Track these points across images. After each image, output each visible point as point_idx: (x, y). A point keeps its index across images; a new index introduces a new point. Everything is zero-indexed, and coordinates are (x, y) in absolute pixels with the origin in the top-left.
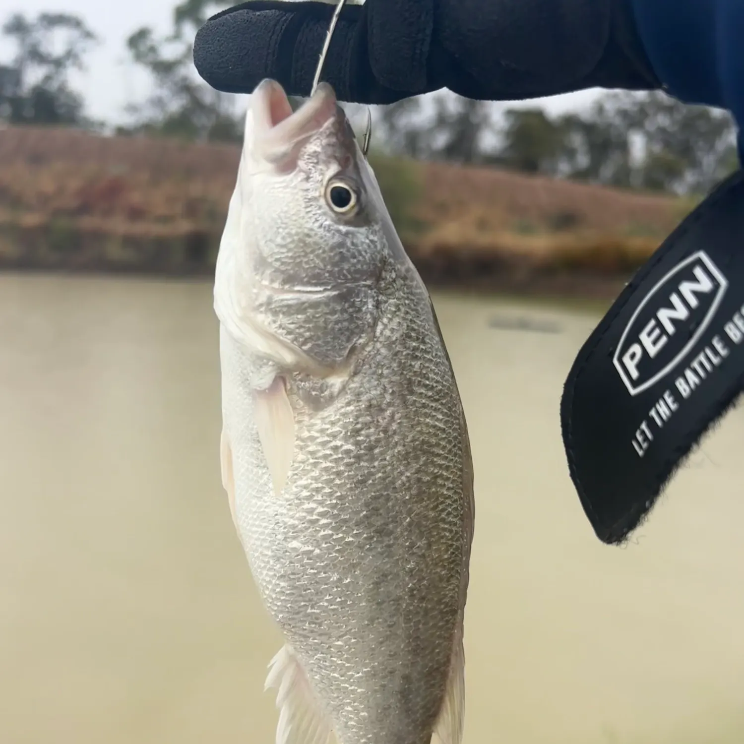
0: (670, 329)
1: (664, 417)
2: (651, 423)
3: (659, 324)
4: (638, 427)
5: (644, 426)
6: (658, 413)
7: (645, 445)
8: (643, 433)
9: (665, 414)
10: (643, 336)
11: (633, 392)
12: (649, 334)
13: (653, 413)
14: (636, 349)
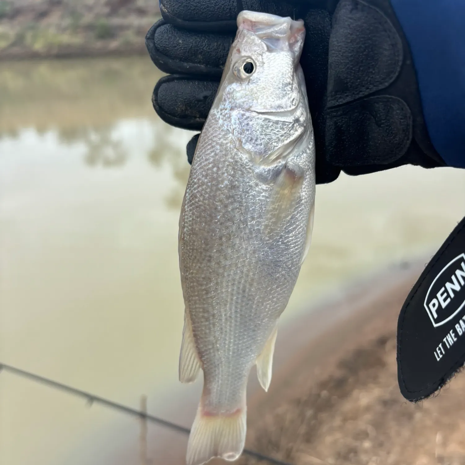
0: (452, 295)
1: (451, 344)
2: (444, 345)
3: (446, 291)
4: (438, 346)
5: (440, 346)
6: (447, 340)
7: (441, 356)
8: (440, 349)
9: (452, 343)
10: (439, 295)
11: (435, 325)
12: (442, 295)
13: (445, 340)
14: (434, 301)
